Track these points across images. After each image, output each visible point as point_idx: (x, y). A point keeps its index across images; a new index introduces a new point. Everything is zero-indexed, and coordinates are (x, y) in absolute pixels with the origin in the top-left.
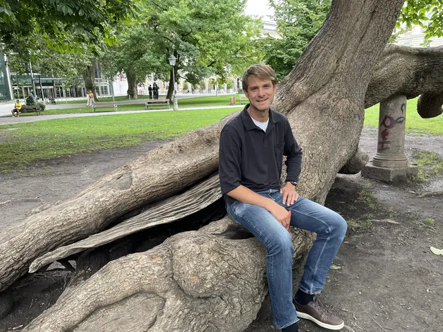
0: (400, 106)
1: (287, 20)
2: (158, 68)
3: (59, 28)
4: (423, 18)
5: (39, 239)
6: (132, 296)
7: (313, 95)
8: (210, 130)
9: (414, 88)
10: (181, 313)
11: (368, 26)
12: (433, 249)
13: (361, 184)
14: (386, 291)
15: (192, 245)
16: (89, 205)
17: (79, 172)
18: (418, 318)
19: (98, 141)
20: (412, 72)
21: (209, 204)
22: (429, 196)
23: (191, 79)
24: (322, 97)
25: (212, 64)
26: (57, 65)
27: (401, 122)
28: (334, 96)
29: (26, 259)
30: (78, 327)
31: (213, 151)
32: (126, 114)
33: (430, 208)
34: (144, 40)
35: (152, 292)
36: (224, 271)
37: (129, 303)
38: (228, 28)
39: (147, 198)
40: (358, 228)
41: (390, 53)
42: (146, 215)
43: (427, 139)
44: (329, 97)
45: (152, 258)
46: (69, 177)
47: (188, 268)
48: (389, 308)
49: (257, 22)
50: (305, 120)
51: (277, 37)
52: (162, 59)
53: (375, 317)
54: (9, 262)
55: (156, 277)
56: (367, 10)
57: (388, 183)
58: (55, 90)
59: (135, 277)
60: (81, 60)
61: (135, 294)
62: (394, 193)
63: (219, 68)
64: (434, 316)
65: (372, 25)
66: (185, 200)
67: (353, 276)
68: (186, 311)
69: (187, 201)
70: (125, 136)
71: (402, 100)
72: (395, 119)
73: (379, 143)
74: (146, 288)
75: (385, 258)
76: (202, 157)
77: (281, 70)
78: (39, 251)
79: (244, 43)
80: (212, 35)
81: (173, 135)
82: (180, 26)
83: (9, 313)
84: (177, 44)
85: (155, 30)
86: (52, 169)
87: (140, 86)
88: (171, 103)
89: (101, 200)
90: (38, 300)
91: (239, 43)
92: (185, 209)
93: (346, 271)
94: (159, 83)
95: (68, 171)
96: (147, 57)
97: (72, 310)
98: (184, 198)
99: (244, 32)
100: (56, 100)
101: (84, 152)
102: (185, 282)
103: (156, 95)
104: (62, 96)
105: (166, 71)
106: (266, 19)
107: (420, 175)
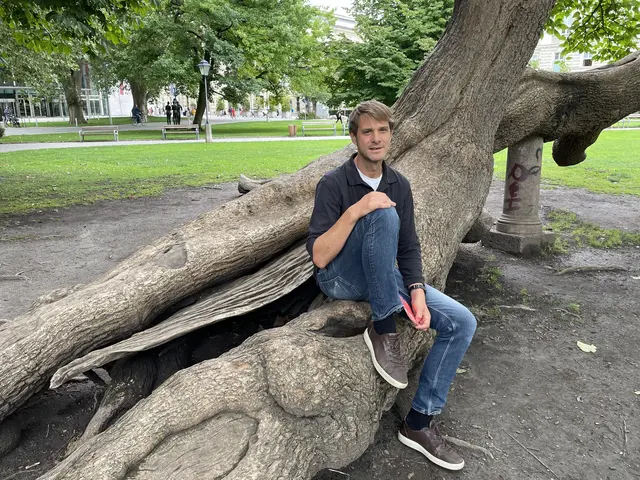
0: (535, 151)
1: (370, 16)
2: (180, 77)
3: (35, 15)
4: (560, 26)
5: (62, 341)
6: (213, 417)
7: (429, 138)
8: (290, 184)
9: (555, 128)
10: (281, 437)
11: (503, 45)
12: (579, 344)
13: (482, 256)
14: (526, 401)
15: (291, 347)
16: (129, 290)
17: (75, 236)
18: (570, 436)
19: (98, 187)
20: (553, 107)
21: (294, 287)
22: (570, 273)
23: (230, 95)
24: (441, 140)
25: (261, 75)
26: (25, 68)
27: (535, 173)
28: (457, 140)
29: (44, 368)
30: (144, 461)
31: (295, 213)
32: (133, 146)
33: (573, 289)
34: (159, 35)
35: (240, 412)
36: (335, 381)
37: (210, 426)
38: (287, 22)
39: (208, 280)
40: (484, 317)
41: (525, 79)
42: (210, 304)
43: (563, 193)
44: (451, 140)
45: (237, 365)
46: (61, 242)
47: (290, 378)
48: (532, 422)
49: (329, 16)
50: (419, 172)
51: (356, 39)
52: (186, 65)
53: (516, 435)
54: (19, 374)
55: (244, 391)
56: (503, 23)
57: (517, 255)
58: (18, 105)
59: (217, 393)
60: (63, 62)
61: (217, 415)
62: (525, 269)
63: (272, 81)
64: (589, 433)
65: (508, 45)
66: (261, 282)
67: (483, 382)
68: (288, 435)
69: (264, 284)
70: (138, 180)
71: (538, 143)
72: (528, 168)
73: (506, 201)
74: (232, 406)
75: (521, 357)
76: (281, 222)
77: (361, 87)
78: (61, 357)
79: (308, 46)
80: (262, 31)
81: (212, 181)
82: (214, 17)
83: (17, 446)
84: (210, 43)
85: (176, 20)
86: (34, 230)
87: (151, 102)
88: (202, 131)
89: (146, 283)
90: (57, 426)
91: (302, 46)
92: (263, 295)
93: (473, 376)
94: (182, 99)
95: (58, 233)
96: (165, 61)
97: (135, 438)
98: (258, 279)
99: (309, 31)
100: (20, 121)
101: (77, 204)
102: (285, 397)
103: (177, 119)
104: (29, 114)
105: (193, 82)
106: (340, 12)
107: (558, 244)
